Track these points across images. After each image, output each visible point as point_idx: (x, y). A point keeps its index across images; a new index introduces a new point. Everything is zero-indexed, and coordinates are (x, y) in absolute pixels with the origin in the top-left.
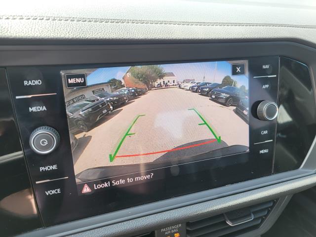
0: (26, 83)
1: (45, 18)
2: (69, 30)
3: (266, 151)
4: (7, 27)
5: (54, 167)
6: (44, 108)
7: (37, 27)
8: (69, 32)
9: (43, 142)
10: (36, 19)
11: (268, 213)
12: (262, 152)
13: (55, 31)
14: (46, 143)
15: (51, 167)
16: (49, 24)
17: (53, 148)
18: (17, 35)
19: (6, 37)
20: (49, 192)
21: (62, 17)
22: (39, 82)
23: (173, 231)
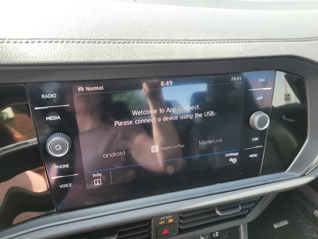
0: (43, 96)
1: (59, 41)
2: (80, 53)
3: (255, 155)
4: (27, 53)
5: (67, 166)
6: (59, 118)
7: (53, 51)
8: (80, 56)
9: (58, 148)
10: (52, 42)
11: (255, 204)
12: (251, 156)
13: (68, 55)
14: (60, 148)
15: (64, 166)
16: (63, 47)
17: (66, 152)
18: (36, 60)
19: (26, 63)
20: (62, 186)
21: (74, 39)
22: (54, 96)
23: (167, 217)
